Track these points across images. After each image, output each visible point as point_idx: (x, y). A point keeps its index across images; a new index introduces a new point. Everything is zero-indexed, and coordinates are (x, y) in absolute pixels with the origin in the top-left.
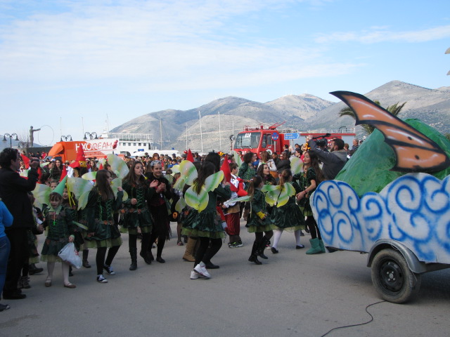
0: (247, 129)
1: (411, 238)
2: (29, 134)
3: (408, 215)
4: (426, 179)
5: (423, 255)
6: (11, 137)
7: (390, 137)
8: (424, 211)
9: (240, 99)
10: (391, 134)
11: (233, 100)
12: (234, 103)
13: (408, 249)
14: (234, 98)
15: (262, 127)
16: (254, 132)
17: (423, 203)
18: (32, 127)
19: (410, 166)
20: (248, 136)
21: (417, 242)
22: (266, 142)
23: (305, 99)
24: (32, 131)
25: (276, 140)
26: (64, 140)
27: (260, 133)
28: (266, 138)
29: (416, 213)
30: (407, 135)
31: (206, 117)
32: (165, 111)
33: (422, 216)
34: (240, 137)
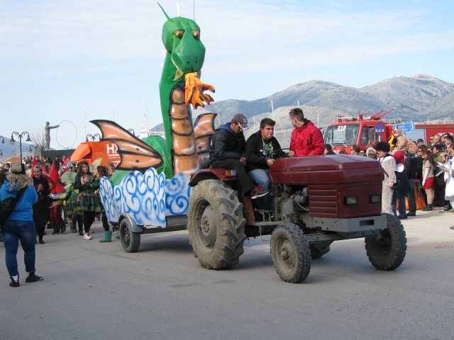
0: (340, 120)
1: (132, 211)
2: (45, 132)
3: (131, 196)
4: (138, 174)
5: (138, 221)
6: (20, 136)
7: (122, 149)
8: (137, 194)
9: (327, 83)
10: (124, 147)
11: (318, 85)
12: (319, 89)
13: (131, 218)
14: (319, 82)
15: (361, 117)
16: (351, 124)
17: (137, 189)
18: (48, 124)
19: (129, 166)
20: (342, 129)
21: (135, 213)
22: (367, 136)
23: (419, 82)
24: (48, 129)
25: (381, 134)
26: (90, 140)
27: (358, 125)
28: (367, 132)
29: (134, 195)
30: (136, 147)
31: (280, 108)
32: (224, 102)
33: (137, 197)
34: (330, 131)
